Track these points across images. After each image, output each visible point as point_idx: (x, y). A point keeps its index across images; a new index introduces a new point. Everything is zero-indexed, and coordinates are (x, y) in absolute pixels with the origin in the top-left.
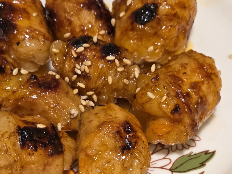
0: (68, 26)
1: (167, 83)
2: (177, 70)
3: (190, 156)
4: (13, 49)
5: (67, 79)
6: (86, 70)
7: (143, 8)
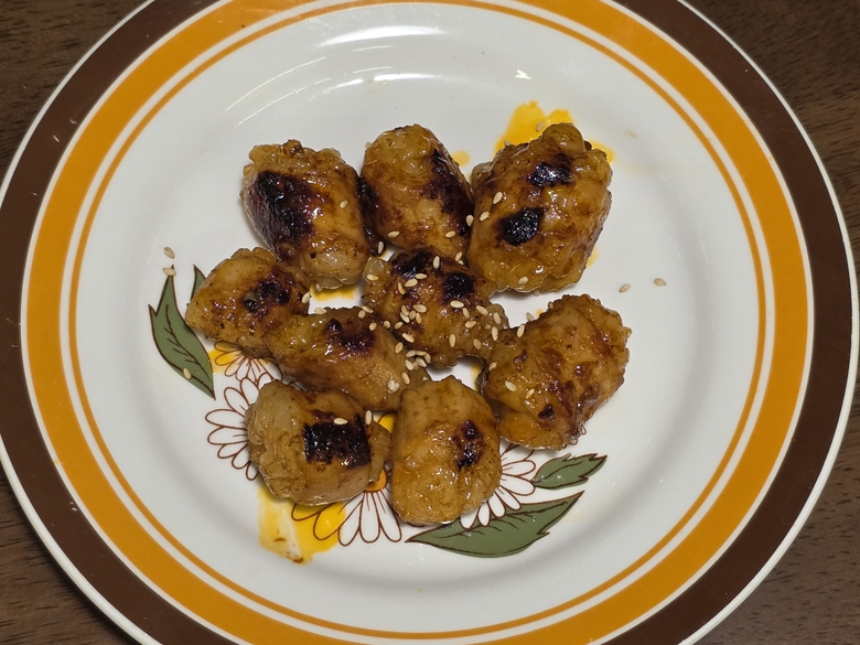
0: (396, 220)
1: (538, 364)
2: (557, 338)
3: (565, 460)
4: (304, 258)
5: (387, 324)
6: (417, 319)
7: (518, 216)
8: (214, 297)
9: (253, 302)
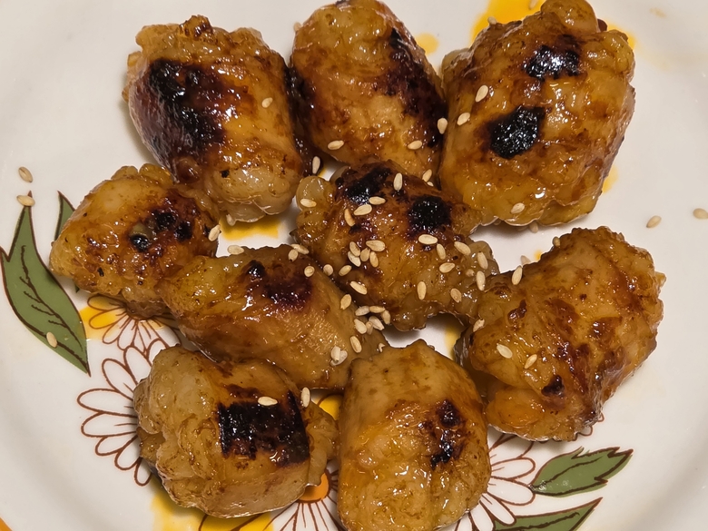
0: (339, 125)
2: (567, 286)
3: (575, 457)
4: (212, 177)
5: (329, 268)
6: (371, 261)
7: (512, 119)
8: (90, 231)
9: (143, 238)
